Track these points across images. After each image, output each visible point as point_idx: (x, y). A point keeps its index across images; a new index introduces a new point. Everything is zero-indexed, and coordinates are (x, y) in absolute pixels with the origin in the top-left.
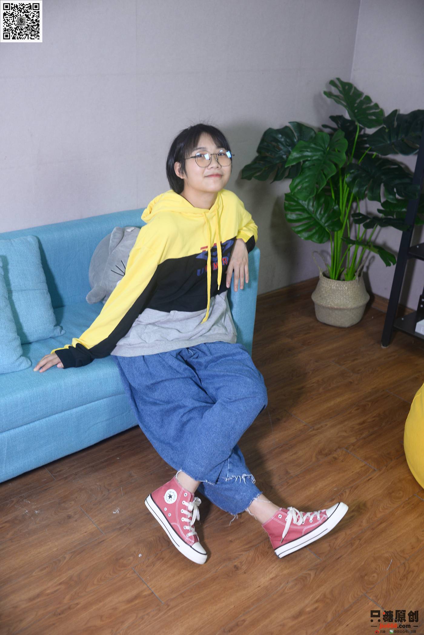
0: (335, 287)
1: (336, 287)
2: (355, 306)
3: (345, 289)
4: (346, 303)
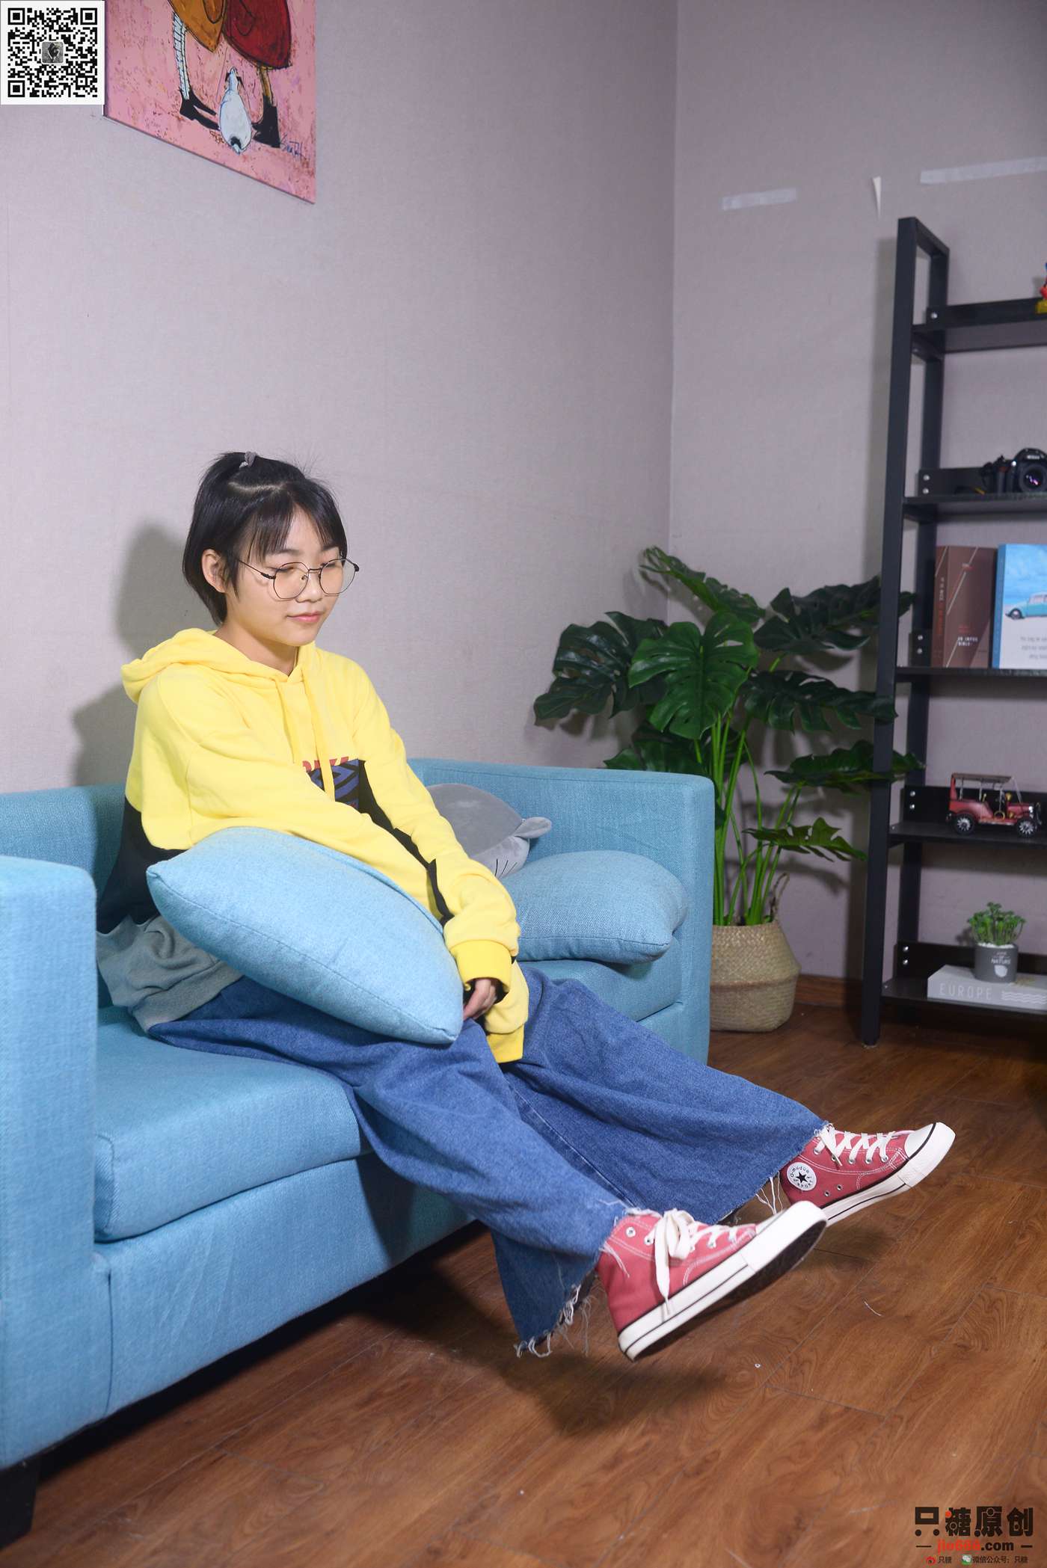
0: (738, 942)
1: (740, 941)
2: (785, 975)
3: (762, 941)
4: (769, 970)
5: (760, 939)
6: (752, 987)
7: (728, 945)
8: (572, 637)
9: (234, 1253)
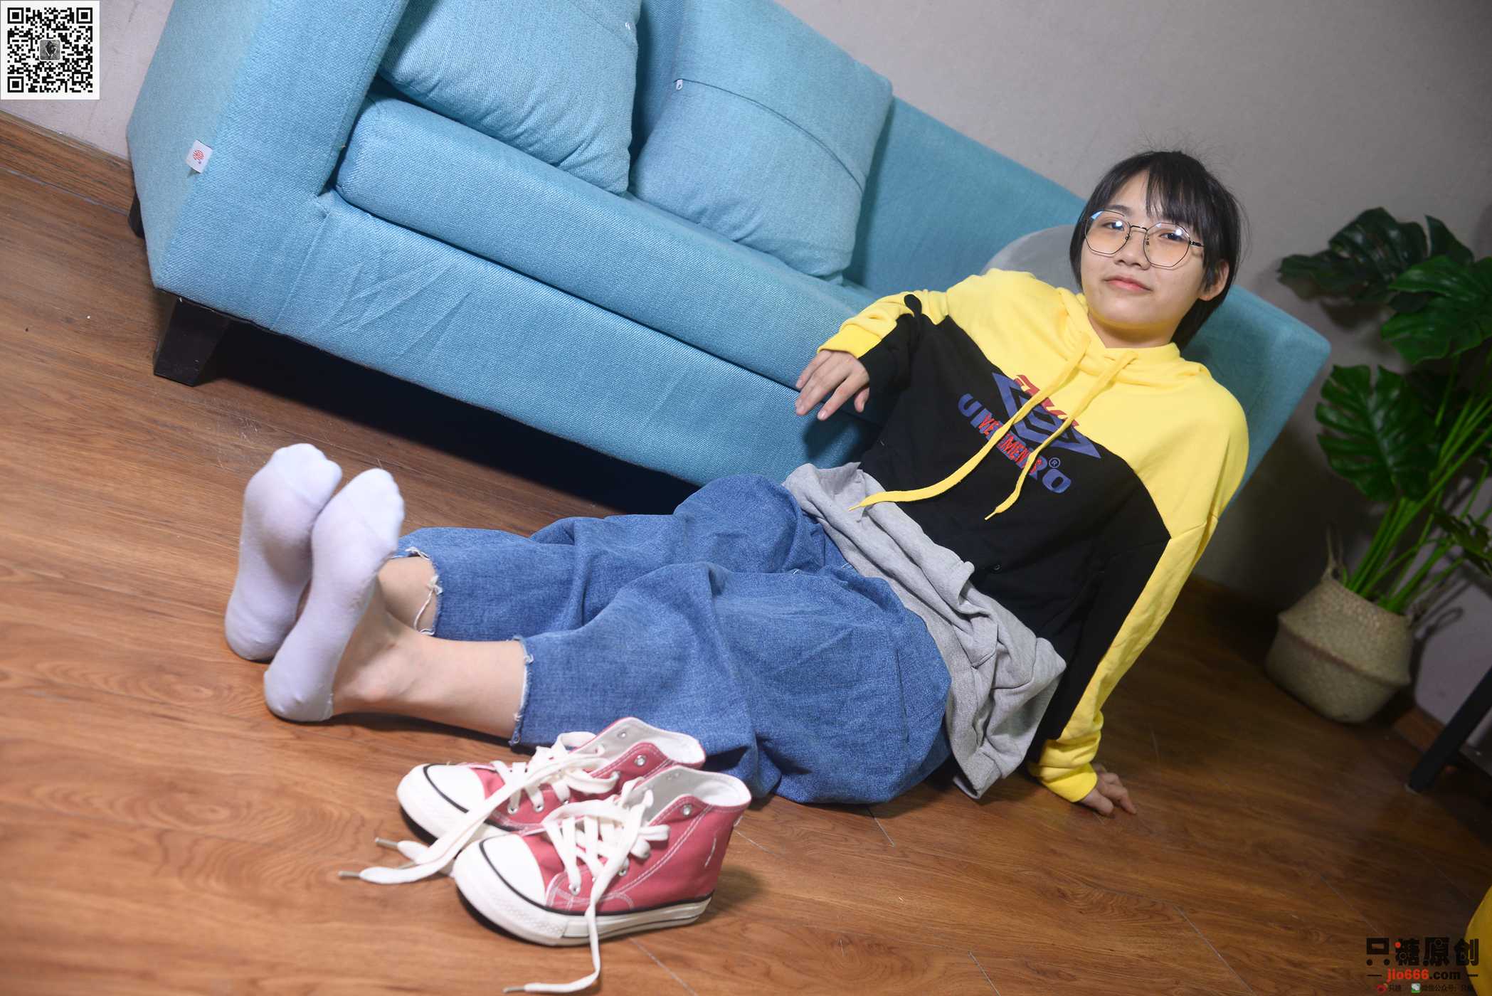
3: (1374, 627)
4: (1362, 656)
5: (1374, 623)
6: (1333, 660)
7: (1338, 608)
8: (1374, 221)
9: (461, 303)
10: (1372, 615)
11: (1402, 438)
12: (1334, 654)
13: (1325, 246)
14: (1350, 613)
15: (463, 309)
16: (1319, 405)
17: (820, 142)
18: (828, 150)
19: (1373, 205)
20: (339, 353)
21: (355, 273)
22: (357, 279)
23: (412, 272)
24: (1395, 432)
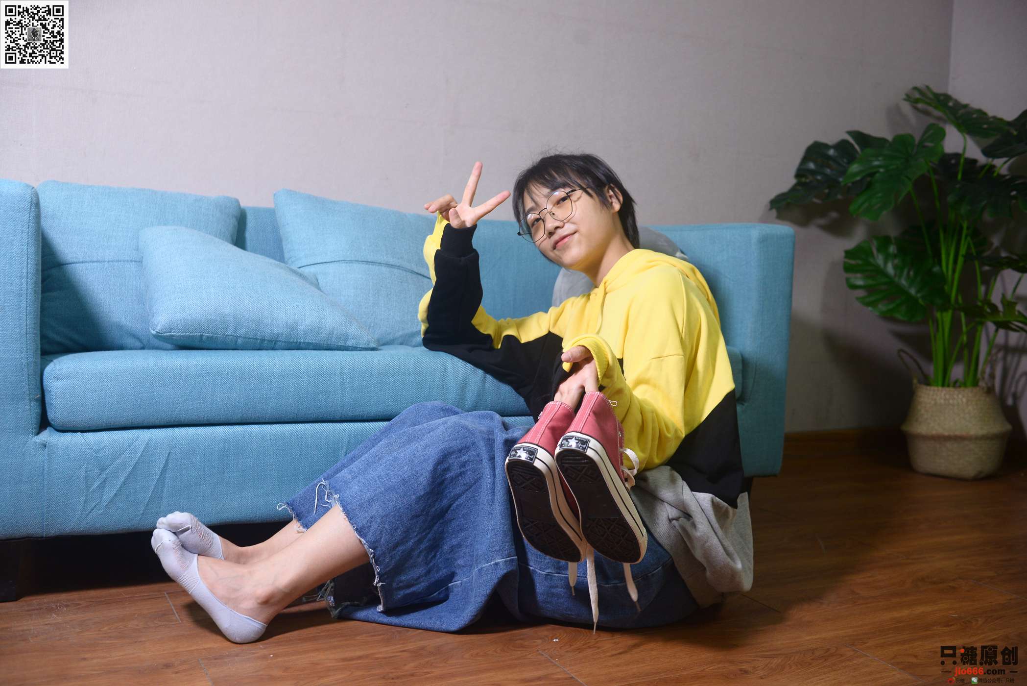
2: (984, 433)
3: (962, 403)
4: (966, 426)
5: (962, 400)
6: (948, 438)
7: (933, 402)
8: (815, 151)
9: (167, 460)
10: (958, 396)
11: (912, 273)
12: (946, 434)
13: (793, 181)
14: (942, 401)
15: (170, 465)
16: (847, 280)
17: (399, 267)
18: (406, 270)
19: (810, 142)
20: (99, 532)
21: (83, 473)
22: (86, 478)
23: (123, 456)
24: (905, 272)
